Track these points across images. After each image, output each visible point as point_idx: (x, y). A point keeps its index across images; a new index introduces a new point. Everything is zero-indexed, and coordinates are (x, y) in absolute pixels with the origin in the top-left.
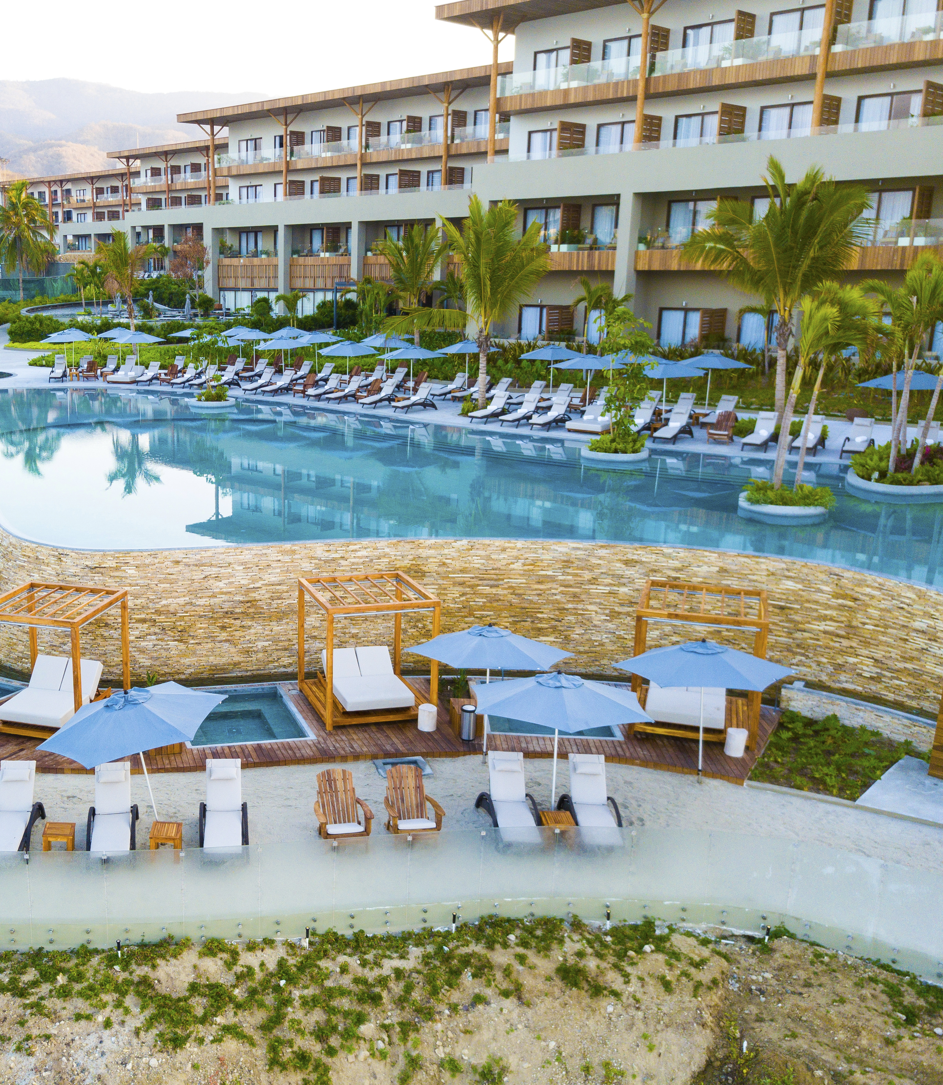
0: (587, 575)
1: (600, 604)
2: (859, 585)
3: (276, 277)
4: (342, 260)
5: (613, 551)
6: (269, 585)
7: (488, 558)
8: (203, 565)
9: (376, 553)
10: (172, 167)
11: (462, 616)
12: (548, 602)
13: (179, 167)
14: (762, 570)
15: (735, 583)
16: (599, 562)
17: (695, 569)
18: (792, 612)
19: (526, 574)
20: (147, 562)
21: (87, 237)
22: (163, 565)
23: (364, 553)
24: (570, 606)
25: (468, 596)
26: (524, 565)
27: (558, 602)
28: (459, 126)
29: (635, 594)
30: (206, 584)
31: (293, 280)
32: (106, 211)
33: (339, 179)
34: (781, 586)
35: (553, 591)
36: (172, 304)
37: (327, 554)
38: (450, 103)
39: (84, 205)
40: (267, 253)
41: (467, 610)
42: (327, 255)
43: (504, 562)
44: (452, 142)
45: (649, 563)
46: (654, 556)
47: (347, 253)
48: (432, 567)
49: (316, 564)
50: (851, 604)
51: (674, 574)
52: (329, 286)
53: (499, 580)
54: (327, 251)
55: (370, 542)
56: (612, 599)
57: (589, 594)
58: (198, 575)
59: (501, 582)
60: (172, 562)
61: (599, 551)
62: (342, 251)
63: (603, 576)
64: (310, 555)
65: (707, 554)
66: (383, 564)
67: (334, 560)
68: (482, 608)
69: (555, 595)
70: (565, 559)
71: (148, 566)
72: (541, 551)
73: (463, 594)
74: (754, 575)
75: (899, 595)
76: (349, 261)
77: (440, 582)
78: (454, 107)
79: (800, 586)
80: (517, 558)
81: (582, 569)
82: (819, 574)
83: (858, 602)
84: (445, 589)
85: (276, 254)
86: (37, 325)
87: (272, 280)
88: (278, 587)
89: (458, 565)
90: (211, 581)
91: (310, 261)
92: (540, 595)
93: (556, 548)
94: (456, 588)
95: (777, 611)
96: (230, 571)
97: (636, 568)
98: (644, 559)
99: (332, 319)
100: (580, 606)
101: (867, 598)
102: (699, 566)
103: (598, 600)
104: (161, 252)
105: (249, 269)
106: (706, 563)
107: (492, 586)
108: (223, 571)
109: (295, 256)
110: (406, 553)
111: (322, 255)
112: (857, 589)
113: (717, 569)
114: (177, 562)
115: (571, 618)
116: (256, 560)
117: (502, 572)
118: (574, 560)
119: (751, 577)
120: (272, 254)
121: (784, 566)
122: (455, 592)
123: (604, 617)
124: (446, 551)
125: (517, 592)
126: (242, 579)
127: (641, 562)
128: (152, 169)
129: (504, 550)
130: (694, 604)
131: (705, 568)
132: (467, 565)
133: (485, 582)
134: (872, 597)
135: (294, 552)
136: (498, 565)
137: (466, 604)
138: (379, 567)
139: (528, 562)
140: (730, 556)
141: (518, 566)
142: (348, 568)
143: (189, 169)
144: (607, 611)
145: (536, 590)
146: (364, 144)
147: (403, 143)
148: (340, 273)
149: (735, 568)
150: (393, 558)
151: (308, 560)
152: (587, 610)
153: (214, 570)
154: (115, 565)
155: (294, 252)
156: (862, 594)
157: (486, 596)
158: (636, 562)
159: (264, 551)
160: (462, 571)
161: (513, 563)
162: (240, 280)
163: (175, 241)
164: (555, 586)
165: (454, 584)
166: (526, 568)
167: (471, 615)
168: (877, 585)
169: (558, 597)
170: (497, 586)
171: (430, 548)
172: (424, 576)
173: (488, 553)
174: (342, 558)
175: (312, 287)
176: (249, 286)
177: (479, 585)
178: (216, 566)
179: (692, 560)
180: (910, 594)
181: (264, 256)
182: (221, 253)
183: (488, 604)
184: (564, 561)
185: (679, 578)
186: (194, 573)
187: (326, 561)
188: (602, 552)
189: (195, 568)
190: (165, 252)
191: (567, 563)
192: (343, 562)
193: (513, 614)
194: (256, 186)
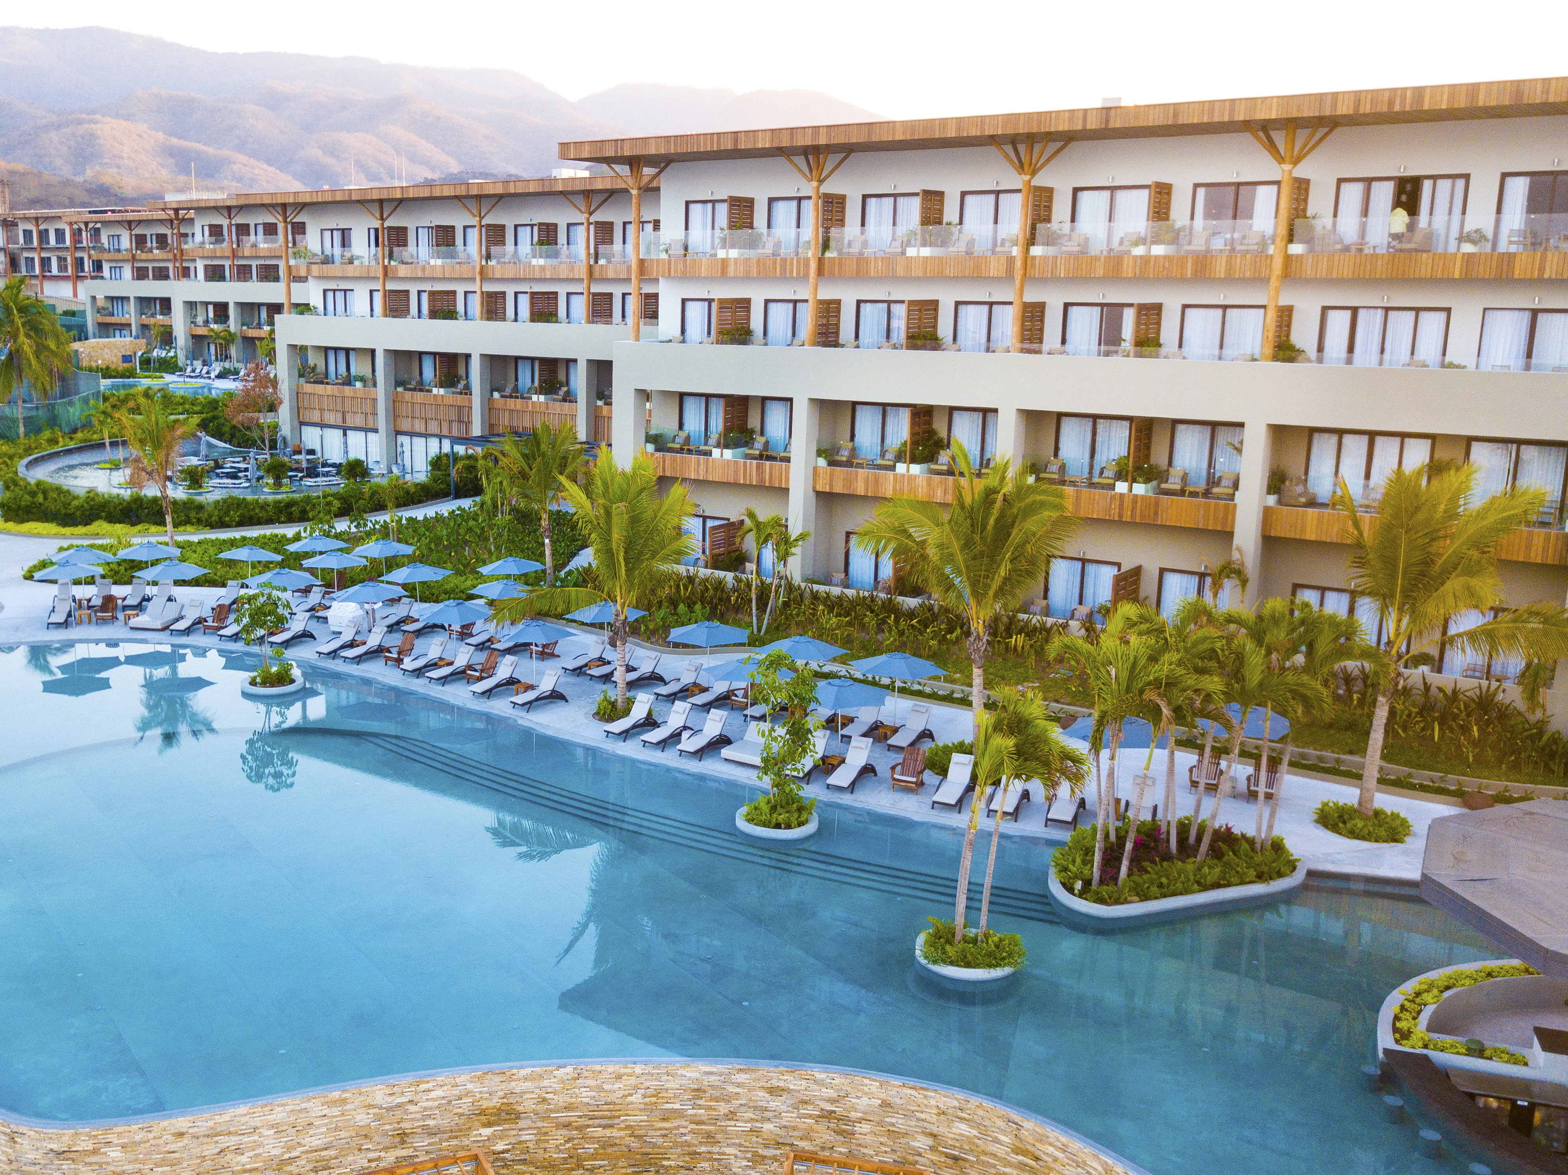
0: (723, 1108)
1: (740, 1145)
2: (1040, 1141)
3: (375, 414)
4: (460, 400)
5: (753, 1076)
6: (312, 1152)
7: (600, 1089)
8: (217, 1135)
9: (456, 1092)
10: (238, 226)
11: (568, 1169)
12: (676, 1144)
13: (248, 225)
14: (931, 1107)
15: (900, 1121)
16: (737, 1090)
17: (853, 1100)
18: (967, 1165)
19: (649, 1108)
20: (137, 1138)
21: (124, 299)
22: (161, 1141)
23: (439, 1093)
24: (703, 1149)
25: (576, 1142)
26: (644, 1096)
27: (688, 1144)
28: (603, 243)
29: (782, 1132)
30: (222, 1161)
31: (399, 421)
32: (150, 266)
33: (454, 293)
34: (954, 1130)
35: (682, 1130)
36: (235, 441)
37: (389, 1099)
38: (591, 214)
39: (119, 256)
40: (362, 379)
41: (574, 1160)
42: (442, 391)
43: (620, 1094)
44: (596, 262)
45: (799, 1091)
46: (804, 1082)
47: (467, 390)
48: (528, 1105)
49: (374, 1114)
50: (1032, 1163)
51: (829, 1107)
52: (445, 432)
53: (614, 1117)
54: (441, 387)
55: (447, 1077)
56: (754, 1139)
57: (726, 1133)
58: (210, 1150)
59: (616, 1121)
60: (173, 1135)
61: (737, 1076)
62: (461, 385)
63: (742, 1109)
64: (367, 1103)
65: (866, 1081)
66: (465, 1105)
67: (399, 1106)
68: (593, 1157)
69: (685, 1135)
70: (696, 1087)
71: (140, 1143)
72: (665, 1078)
73: (569, 1140)
74: (922, 1112)
75: (1084, 1162)
76: (470, 401)
77: (540, 1124)
78: (597, 217)
79: (975, 1132)
80: (636, 1088)
81: (717, 1100)
82: (996, 1120)
83: (1040, 1163)
84: (546, 1134)
85: (375, 385)
86: (40, 498)
87: (370, 417)
88: (323, 1153)
89: (561, 1100)
90: (230, 1156)
91: (419, 396)
92: (665, 1136)
93: (684, 1073)
94: (560, 1132)
95: (950, 1161)
96: (256, 1138)
97: (783, 1098)
98: (792, 1087)
99: (449, 485)
100: (715, 1149)
101: (1049, 1160)
102: (858, 1097)
103: (737, 1141)
104: (225, 339)
105: (339, 400)
106: (866, 1094)
107: (605, 1127)
108: (246, 1139)
109: (400, 389)
110: (494, 1089)
111: (435, 391)
112: (1039, 1145)
113: (880, 1102)
114: (181, 1135)
115: (705, 1165)
116: (292, 1119)
117: (618, 1107)
118: (707, 1088)
119: (918, 1115)
120: (370, 384)
121: (956, 1104)
122: (558, 1137)
123: (745, 1163)
124: (546, 1083)
125: (636, 1133)
126: (273, 1148)
127: (788, 1091)
128: (210, 226)
129: (619, 1077)
130: (853, 1147)
131: (865, 1100)
132: (573, 1100)
133: (597, 1122)
134: (1056, 1160)
135: (344, 1101)
136: (612, 1098)
137: (572, 1152)
138: (460, 1111)
139: (650, 1092)
140: (894, 1086)
141: (636, 1098)
142: (418, 1116)
143: (260, 229)
144: (749, 1155)
145: (660, 1129)
146: (484, 252)
147: (534, 257)
148: (459, 416)
149: (898, 1101)
150: (478, 1096)
151: (364, 1110)
152: (724, 1154)
153: (233, 1140)
154: (90, 1147)
155: (398, 383)
156: (1045, 1153)
157: (598, 1140)
158: (783, 1090)
159: (303, 1106)
160: (567, 1108)
161: (631, 1095)
162: (326, 412)
163: (243, 325)
164: (684, 1123)
165: (557, 1127)
166: (647, 1100)
167: (579, 1166)
168: (1060, 1145)
169: (688, 1138)
170: (611, 1126)
171: (526, 1079)
172: (518, 1118)
173: (599, 1082)
174: (411, 1101)
175: (423, 431)
176: (340, 422)
177: (588, 1126)
178: (236, 1133)
179: (849, 1089)
180: (1095, 1164)
181: (359, 385)
182: (301, 375)
183: (601, 1151)
184: (695, 1090)
185: (834, 1112)
186: (205, 1147)
187: (388, 1109)
188: (742, 1078)
189: (206, 1140)
190: (230, 338)
191: (698, 1092)
192: (412, 1108)
193: (633, 1162)
194: (345, 291)
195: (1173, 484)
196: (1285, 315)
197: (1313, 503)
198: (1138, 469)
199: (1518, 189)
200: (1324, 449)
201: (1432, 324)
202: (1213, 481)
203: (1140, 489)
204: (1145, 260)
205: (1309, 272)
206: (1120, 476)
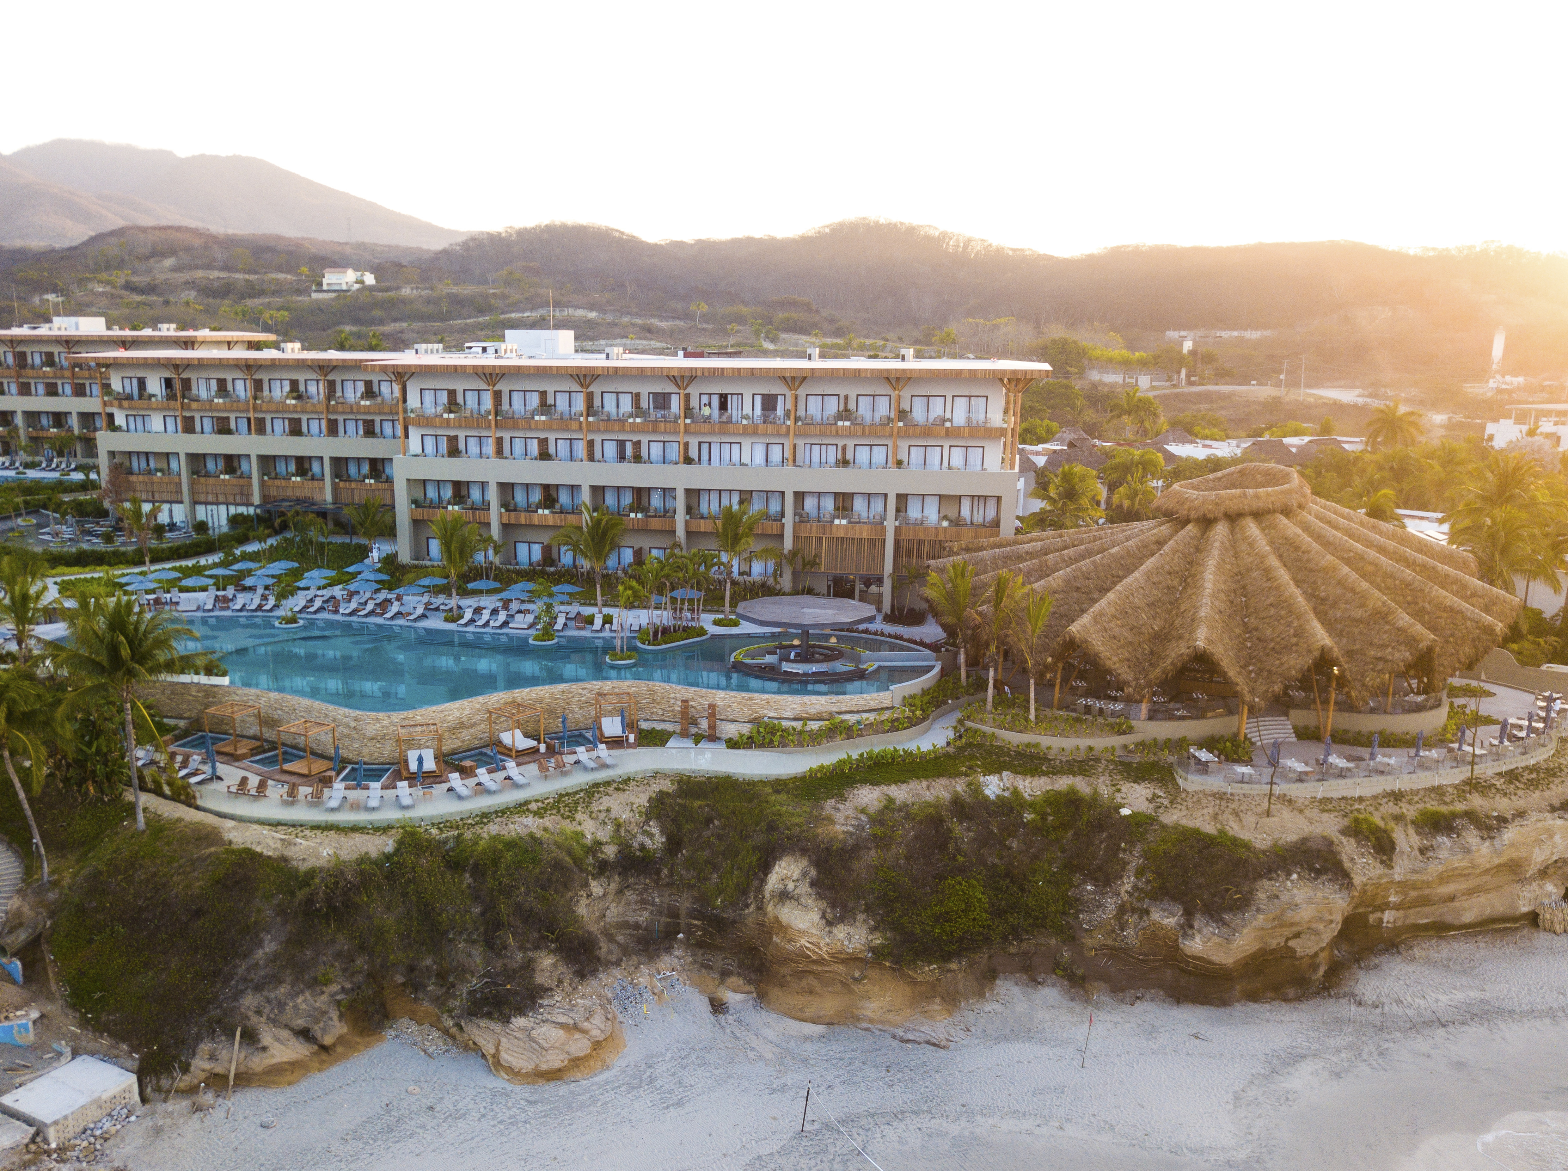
3: (180, 492)
4: (243, 482)
15: (617, 691)
31: (197, 496)
40: (162, 471)
42: (227, 477)
47: (245, 476)
52: (231, 501)
54: (226, 473)
62: (239, 473)
63: (575, 695)
66: (503, 701)
67: (485, 702)
74: (622, 687)
76: (250, 483)
81: (568, 693)
89: (528, 698)
91: (210, 481)
97: (586, 691)
98: (588, 687)
102: (606, 687)
105: (149, 484)
108: (450, 712)
109: (195, 477)
111: (222, 477)
113: (611, 687)
117: (542, 698)
124: (522, 694)
131: (608, 688)
132: (532, 698)
142: (491, 705)
148: (241, 491)
149: (616, 686)
158: (585, 688)
181: (159, 474)
185: (600, 692)
194: (143, 416)
195: (651, 513)
196: (686, 444)
197: (702, 517)
198: (638, 507)
199: (758, 400)
200: (704, 498)
201: (736, 447)
202: (666, 511)
203: (639, 516)
204: (634, 423)
205: (693, 430)
206: (631, 511)
